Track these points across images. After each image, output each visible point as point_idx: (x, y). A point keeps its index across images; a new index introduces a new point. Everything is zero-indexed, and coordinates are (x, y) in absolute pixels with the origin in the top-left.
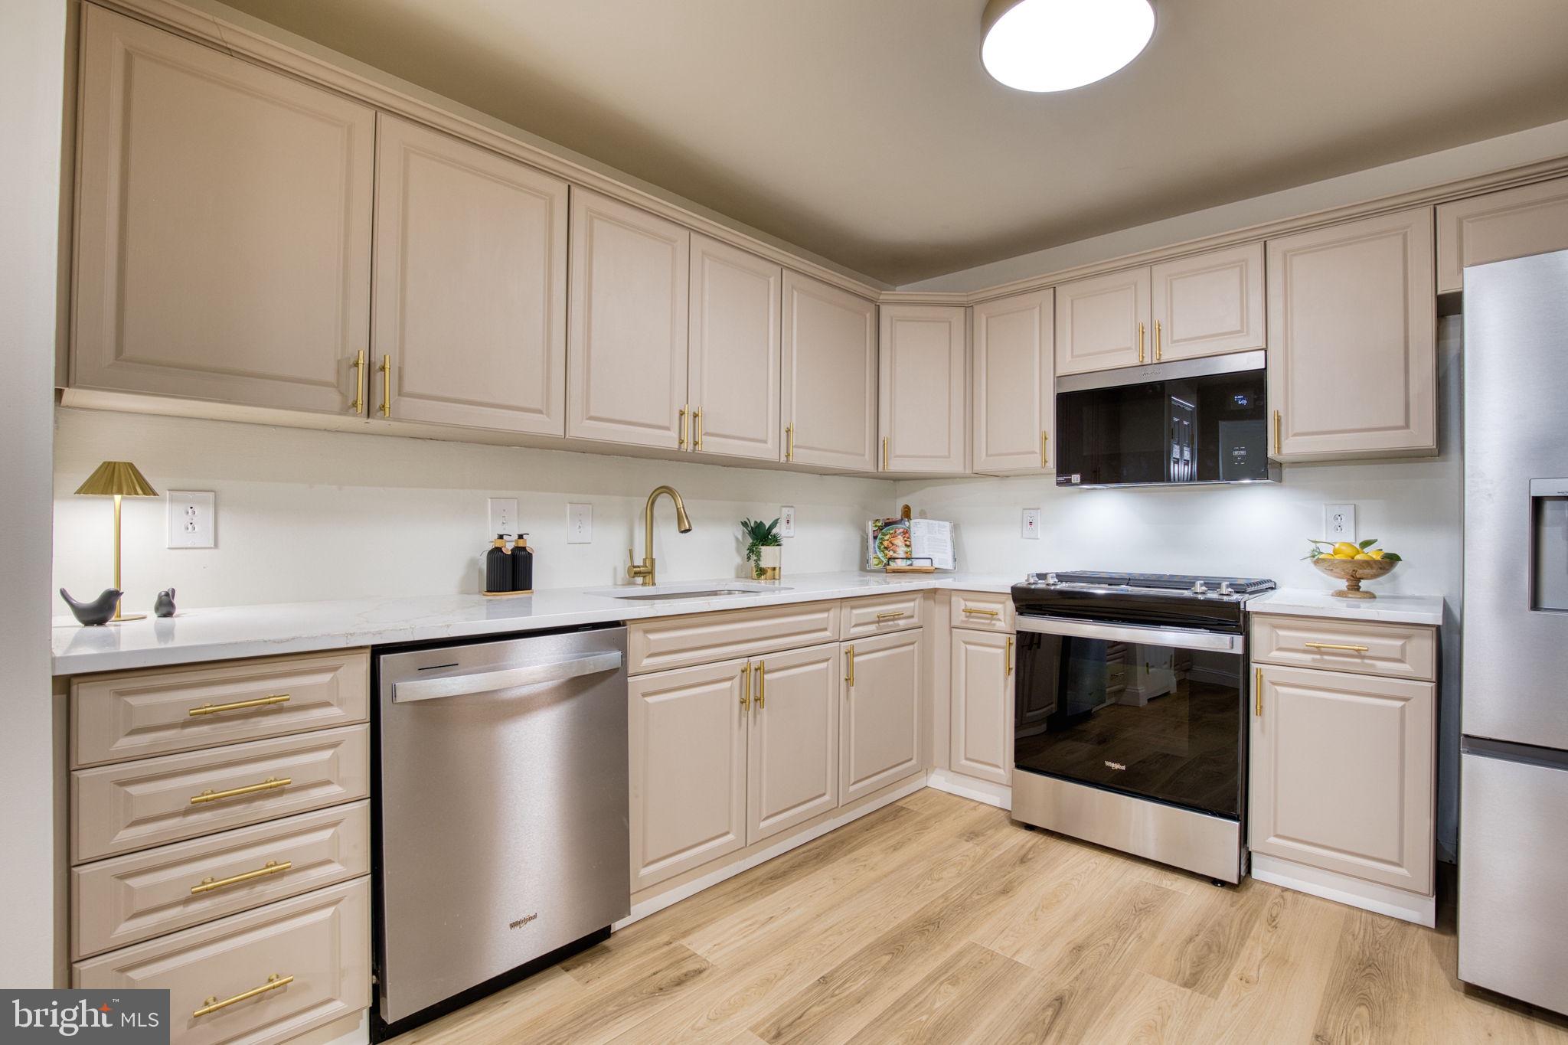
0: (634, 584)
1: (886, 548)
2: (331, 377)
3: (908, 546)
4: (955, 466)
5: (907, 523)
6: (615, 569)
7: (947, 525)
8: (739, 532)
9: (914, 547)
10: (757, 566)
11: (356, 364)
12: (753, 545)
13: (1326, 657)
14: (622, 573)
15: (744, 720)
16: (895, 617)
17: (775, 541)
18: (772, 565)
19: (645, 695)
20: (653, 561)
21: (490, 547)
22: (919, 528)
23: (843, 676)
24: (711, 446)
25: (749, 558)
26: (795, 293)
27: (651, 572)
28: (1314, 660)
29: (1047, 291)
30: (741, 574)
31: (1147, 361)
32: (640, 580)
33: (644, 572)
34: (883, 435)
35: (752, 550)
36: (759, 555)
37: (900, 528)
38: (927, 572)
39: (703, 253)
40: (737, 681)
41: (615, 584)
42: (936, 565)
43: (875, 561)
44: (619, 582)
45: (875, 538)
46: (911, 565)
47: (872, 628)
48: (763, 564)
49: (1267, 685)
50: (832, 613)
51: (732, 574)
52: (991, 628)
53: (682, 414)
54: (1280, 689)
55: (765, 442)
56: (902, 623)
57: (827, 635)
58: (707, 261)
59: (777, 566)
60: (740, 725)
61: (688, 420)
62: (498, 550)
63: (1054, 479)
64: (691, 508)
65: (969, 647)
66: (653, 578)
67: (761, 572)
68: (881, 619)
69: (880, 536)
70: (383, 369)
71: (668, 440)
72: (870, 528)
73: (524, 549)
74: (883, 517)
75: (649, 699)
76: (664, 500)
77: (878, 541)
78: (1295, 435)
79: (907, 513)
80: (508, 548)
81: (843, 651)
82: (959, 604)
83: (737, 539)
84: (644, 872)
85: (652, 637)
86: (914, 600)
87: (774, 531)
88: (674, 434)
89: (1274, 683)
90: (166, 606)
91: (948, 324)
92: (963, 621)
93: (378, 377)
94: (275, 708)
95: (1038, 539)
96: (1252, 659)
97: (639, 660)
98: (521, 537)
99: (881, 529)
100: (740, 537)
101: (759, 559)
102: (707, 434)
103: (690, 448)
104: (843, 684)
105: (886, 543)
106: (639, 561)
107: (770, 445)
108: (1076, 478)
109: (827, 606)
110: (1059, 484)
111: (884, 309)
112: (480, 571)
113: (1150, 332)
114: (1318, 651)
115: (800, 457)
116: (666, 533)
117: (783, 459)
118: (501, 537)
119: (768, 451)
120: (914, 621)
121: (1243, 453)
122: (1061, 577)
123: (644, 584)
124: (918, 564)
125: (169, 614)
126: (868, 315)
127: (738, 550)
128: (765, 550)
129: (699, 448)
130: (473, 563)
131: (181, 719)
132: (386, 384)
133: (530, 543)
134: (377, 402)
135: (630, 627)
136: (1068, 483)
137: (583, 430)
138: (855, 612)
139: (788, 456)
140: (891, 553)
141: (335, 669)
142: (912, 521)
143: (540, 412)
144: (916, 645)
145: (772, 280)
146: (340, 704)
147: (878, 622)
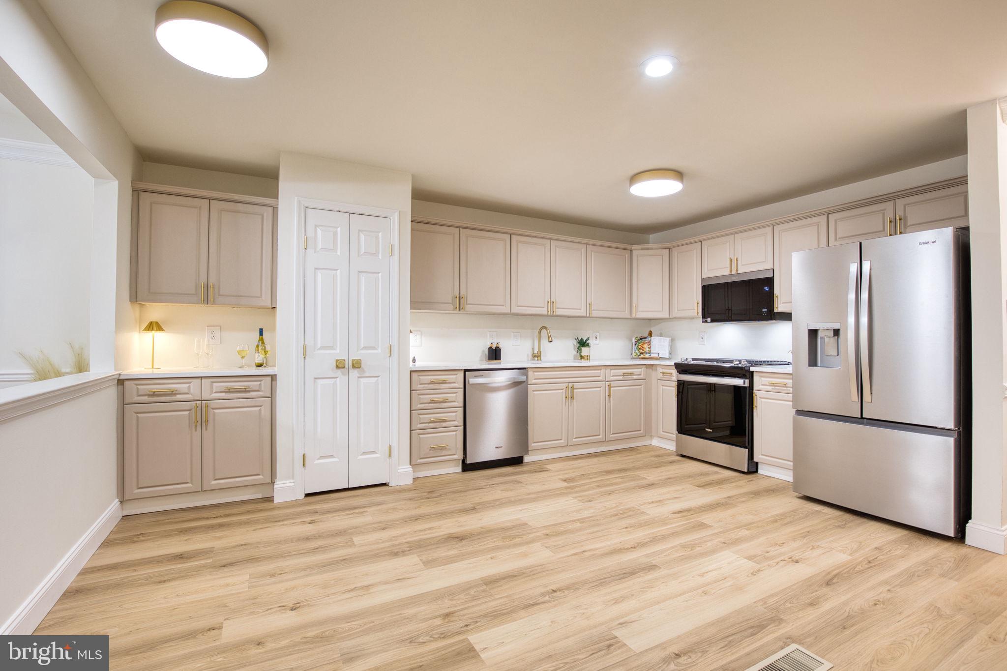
0: (535, 360)
1: (640, 349)
2: (451, 301)
3: (649, 348)
4: (665, 315)
5: (650, 339)
6: (528, 355)
7: (668, 339)
8: (575, 342)
9: (652, 348)
10: (580, 355)
11: (457, 297)
12: (579, 347)
13: (776, 388)
14: (530, 356)
15: (567, 404)
16: (631, 374)
17: (588, 345)
18: (586, 355)
19: (533, 391)
20: (541, 352)
21: (489, 347)
22: (655, 341)
23: (607, 394)
24: (558, 312)
25: (578, 352)
26: (593, 253)
27: (540, 356)
28: (772, 388)
29: (698, 243)
30: (575, 358)
31: (733, 273)
32: (536, 358)
33: (537, 356)
34: (634, 302)
35: (579, 349)
36: (581, 350)
37: (647, 340)
38: (657, 359)
39: (556, 246)
40: (565, 390)
41: (528, 360)
42: (660, 356)
43: (635, 354)
44: (529, 359)
45: (635, 344)
46: (650, 356)
47: (621, 378)
48: (583, 354)
49: (758, 398)
50: (602, 371)
51: (572, 358)
52: (671, 380)
53: (548, 302)
54: (762, 400)
55: (580, 309)
56: (635, 377)
57: (600, 378)
58: (557, 249)
59: (588, 355)
60: (565, 404)
61: (551, 304)
62: (491, 347)
63: (701, 319)
64: (552, 333)
65: (664, 387)
66: (541, 358)
67: (582, 357)
68: (624, 375)
69: (637, 344)
70: (463, 298)
71: (544, 311)
72: (634, 340)
73: (499, 347)
74: (639, 336)
75: (535, 392)
76: (544, 331)
77: (636, 346)
78: (783, 303)
79: (650, 334)
80: (494, 347)
81: (607, 385)
82: (660, 370)
83: (574, 344)
84: (533, 445)
85: (536, 373)
86: (641, 368)
87: (588, 342)
88: (546, 309)
89: (761, 398)
90: (414, 360)
91: (661, 257)
92: (661, 377)
93: (461, 300)
94: (444, 382)
95: (704, 345)
96: (754, 389)
97: (531, 380)
98: (497, 343)
99: (638, 341)
100: (575, 344)
101: (581, 352)
102: (557, 308)
103: (552, 313)
104: (607, 397)
105: (640, 347)
106: (536, 352)
107: (582, 310)
108: (709, 320)
109: (600, 368)
110: (703, 322)
111: (634, 252)
112: (486, 354)
113: (735, 261)
114: (773, 384)
115: (594, 314)
116: (544, 342)
117: (588, 315)
118: (492, 343)
119: (582, 312)
120: (641, 377)
121: (766, 310)
122: (693, 359)
123: (538, 360)
124: (653, 355)
125: (414, 362)
126: (627, 255)
127: (574, 349)
128: (583, 349)
129: (554, 313)
130: (483, 351)
131: (428, 382)
132: (463, 301)
133: (500, 346)
134: (461, 307)
135: (529, 370)
136: (706, 322)
137: (516, 310)
138: (612, 371)
139: (590, 314)
140: (642, 351)
141: (456, 374)
142: (652, 338)
143: (503, 306)
144: (642, 386)
145: (583, 250)
146: (457, 383)
147: (624, 376)
